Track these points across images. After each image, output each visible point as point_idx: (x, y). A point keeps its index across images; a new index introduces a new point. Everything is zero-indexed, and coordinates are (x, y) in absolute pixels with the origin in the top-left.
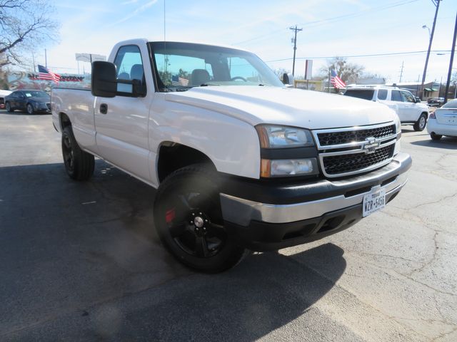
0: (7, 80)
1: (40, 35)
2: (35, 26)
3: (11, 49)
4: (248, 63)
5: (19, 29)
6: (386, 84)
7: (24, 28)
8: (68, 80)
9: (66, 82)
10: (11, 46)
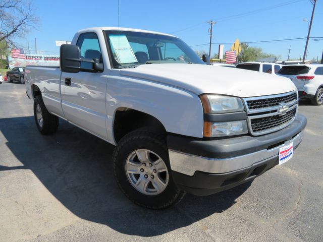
0: (8, 60)
1: (28, 27)
2: (25, 21)
3: (9, 37)
4: (177, 47)
5: (13, 23)
6: (278, 62)
7: (17, 23)
8: (50, 60)
9: (49, 61)
10: (9, 35)
